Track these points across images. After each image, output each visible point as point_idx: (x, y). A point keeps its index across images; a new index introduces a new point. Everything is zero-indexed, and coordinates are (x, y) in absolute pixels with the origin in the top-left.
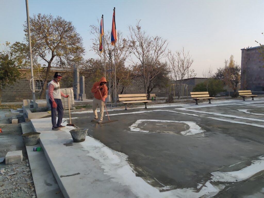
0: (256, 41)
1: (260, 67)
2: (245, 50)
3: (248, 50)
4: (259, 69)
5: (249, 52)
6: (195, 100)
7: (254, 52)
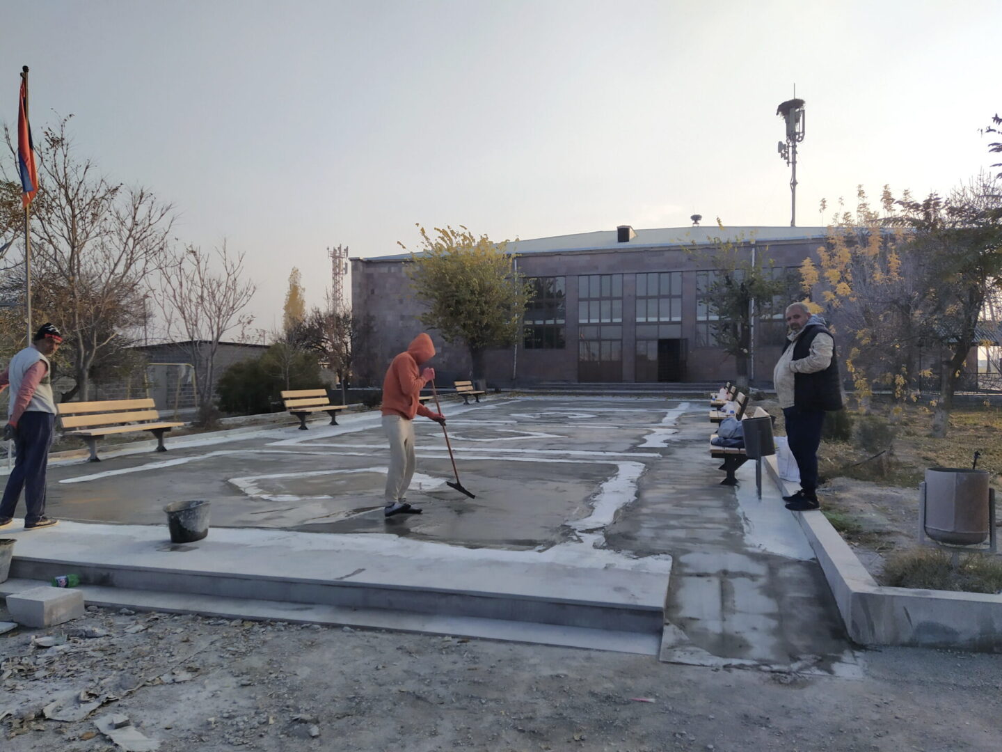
0: (400, 244)
1: (402, 317)
2: (362, 261)
3: (369, 263)
4: (401, 322)
5: (371, 270)
6: (295, 416)
7: (384, 270)
